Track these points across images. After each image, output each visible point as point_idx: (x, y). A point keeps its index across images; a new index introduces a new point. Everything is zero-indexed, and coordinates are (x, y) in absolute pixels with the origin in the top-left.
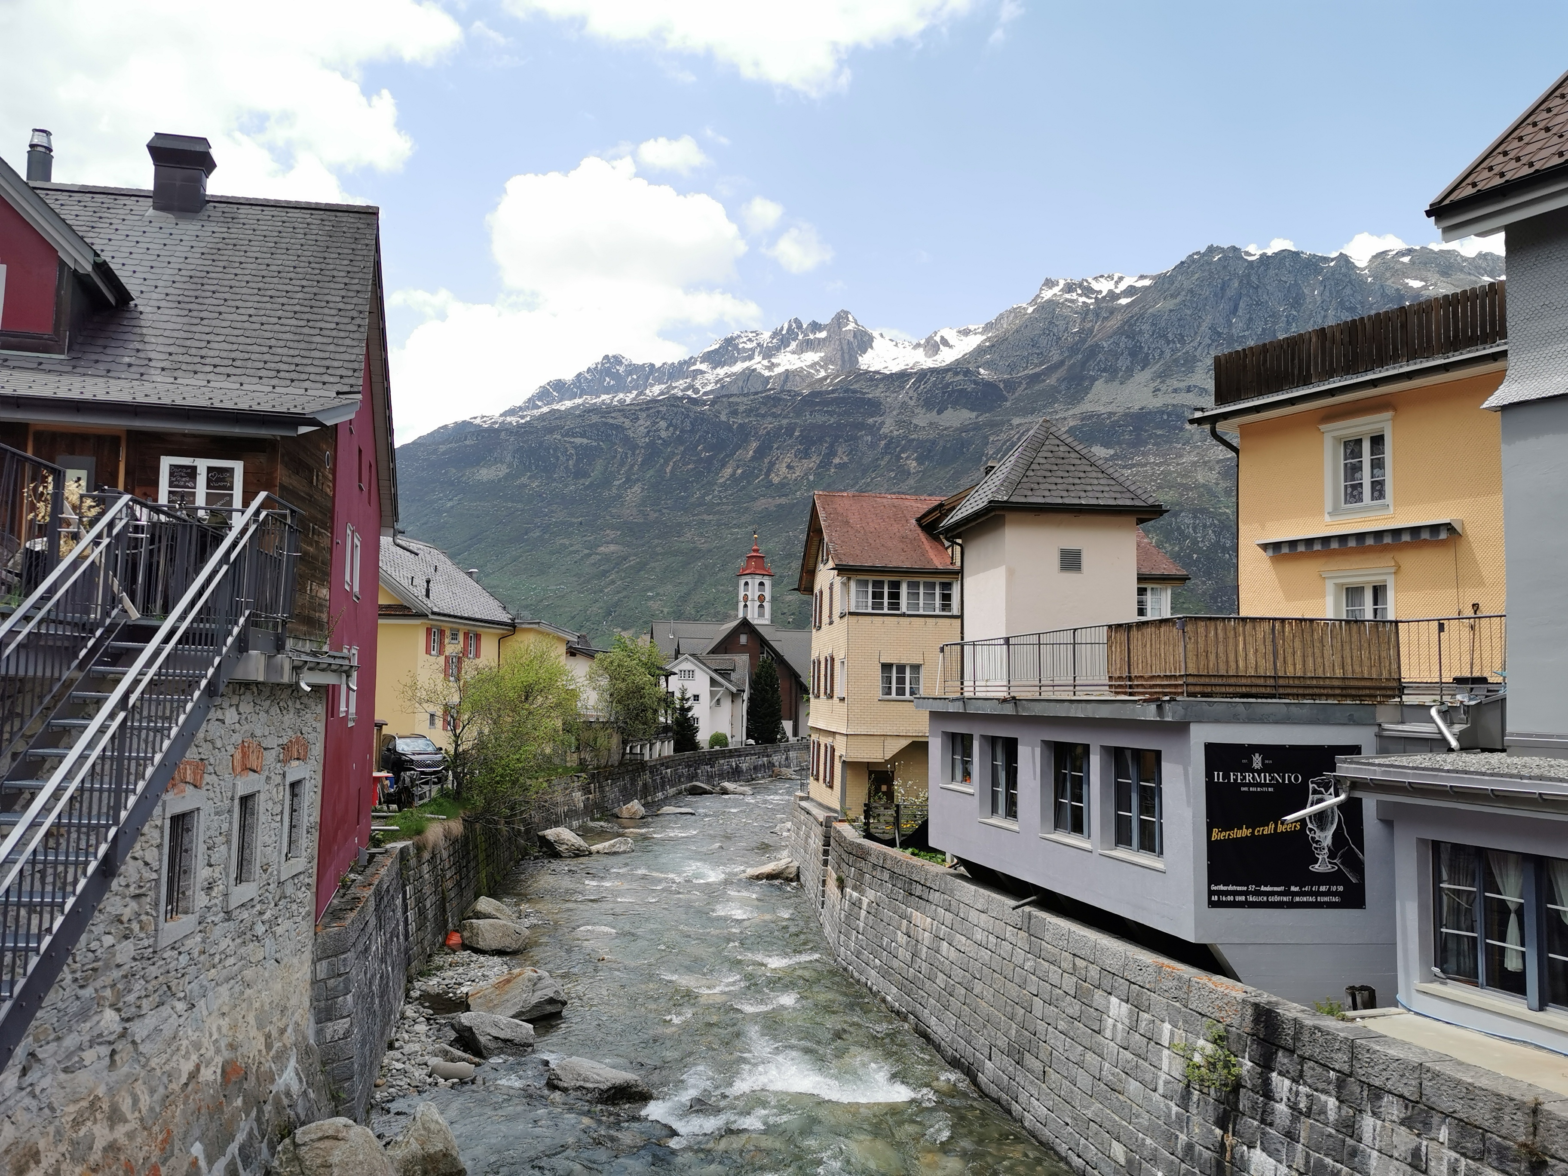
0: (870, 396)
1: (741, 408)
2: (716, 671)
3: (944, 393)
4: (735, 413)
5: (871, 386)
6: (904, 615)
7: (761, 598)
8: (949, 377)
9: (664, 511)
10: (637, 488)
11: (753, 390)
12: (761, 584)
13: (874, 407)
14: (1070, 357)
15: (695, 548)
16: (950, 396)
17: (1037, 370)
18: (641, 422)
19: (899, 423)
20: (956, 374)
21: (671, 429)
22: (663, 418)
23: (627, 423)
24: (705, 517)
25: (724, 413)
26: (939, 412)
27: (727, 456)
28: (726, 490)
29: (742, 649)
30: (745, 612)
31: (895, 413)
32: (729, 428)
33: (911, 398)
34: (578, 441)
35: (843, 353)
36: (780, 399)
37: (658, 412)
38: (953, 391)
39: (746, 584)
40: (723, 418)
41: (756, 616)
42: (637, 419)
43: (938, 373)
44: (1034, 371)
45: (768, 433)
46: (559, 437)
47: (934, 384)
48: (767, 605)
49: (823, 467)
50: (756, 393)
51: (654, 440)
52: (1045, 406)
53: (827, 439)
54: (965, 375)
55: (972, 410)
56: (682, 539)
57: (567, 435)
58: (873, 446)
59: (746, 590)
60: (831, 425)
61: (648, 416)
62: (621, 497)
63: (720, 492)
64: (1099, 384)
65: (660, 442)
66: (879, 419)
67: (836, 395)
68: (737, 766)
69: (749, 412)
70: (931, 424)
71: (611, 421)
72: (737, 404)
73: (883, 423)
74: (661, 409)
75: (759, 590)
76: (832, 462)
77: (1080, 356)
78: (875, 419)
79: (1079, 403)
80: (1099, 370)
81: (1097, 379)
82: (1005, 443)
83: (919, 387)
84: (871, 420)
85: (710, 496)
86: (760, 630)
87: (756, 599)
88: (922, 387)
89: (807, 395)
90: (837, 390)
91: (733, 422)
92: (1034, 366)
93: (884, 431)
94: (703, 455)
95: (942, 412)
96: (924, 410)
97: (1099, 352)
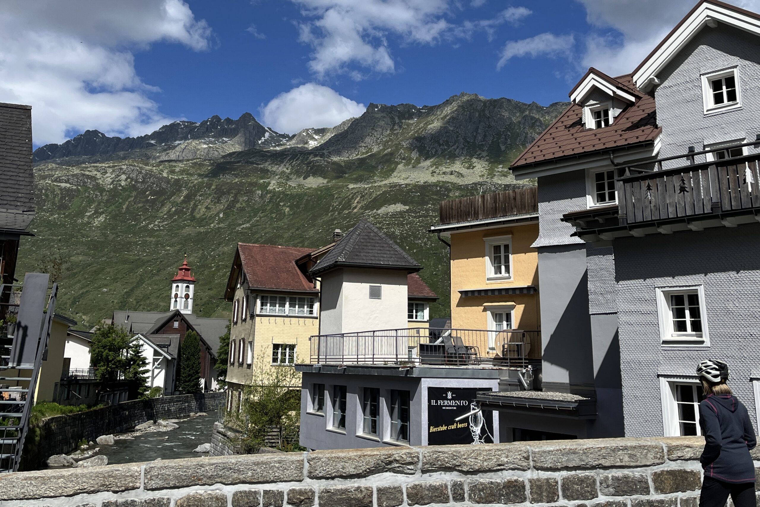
0: (262, 167)
1: (177, 169)
2: (157, 345)
3: (308, 167)
4: (173, 172)
5: (262, 160)
6: (288, 316)
7: (187, 297)
8: (311, 157)
9: (120, 234)
10: (102, 218)
11: (186, 158)
12: (188, 287)
13: (265, 173)
14: (384, 149)
15: (139, 259)
16: (311, 169)
17: (365, 156)
18: (108, 175)
19: (280, 184)
20: (316, 156)
21: (129, 180)
22: (124, 173)
23: (99, 175)
24: (148, 239)
25: (166, 171)
26: (305, 178)
27: (165, 199)
28: (163, 222)
29: (176, 331)
30: (175, 306)
31: (277, 177)
32: (168, 181)
33: (287, 169)
34: (63, 185)
35: (245, 140)
36: (203, 166)
37: (121, 169)
38: (314, 165)
39: (177, 286)
40: (165, 175)
41: (182, 308)
42: (106, 172)
43: (305, 154)
44: (362, 156)
45: (194, 186)
46: (50, 182)
47: (302, 162)
48: (190, 301)
49: (229, 209)
50: (188, 160)
51: (116, 187)
52: (368, 178)
53: (234, 191)
54: (321, 157)
55: (324, 178)
56: (131, 253)
57: (56, 181)
58: (262, 197)
59: (177, 290)
60: (236, 183)
61: (113, 171)
62: (90, 223)
63: (159, 222)
64: (400, 166)
65: (120, 188)
66: (267, 181)
67: (240, 165)
68: (168, 409)
69: (182, 172)
70: (299, 185)
71: (87, 173)
72: (175, 166)
73: (269, 183)
74: (123, 167)
75: (186, 291)
76: (235, 206)
77: (390, 150)
78: (265, 181)
79: (388, 177)
80: (400, 158)
81: (399, 164)
82: (344, 199)
83: (293, 162)
84: (262, 181)
85: (152, 225)
86: (187, 318)
87: (183, 296)
88: (294, 163)
89: (221, 163)
90: (241, 161)
91: (171, 178)
92: (363, 153)
93: (270, 188)
94: (149, 198)
95: (307, 178)
96: (295, 176)
97: (401, 148)
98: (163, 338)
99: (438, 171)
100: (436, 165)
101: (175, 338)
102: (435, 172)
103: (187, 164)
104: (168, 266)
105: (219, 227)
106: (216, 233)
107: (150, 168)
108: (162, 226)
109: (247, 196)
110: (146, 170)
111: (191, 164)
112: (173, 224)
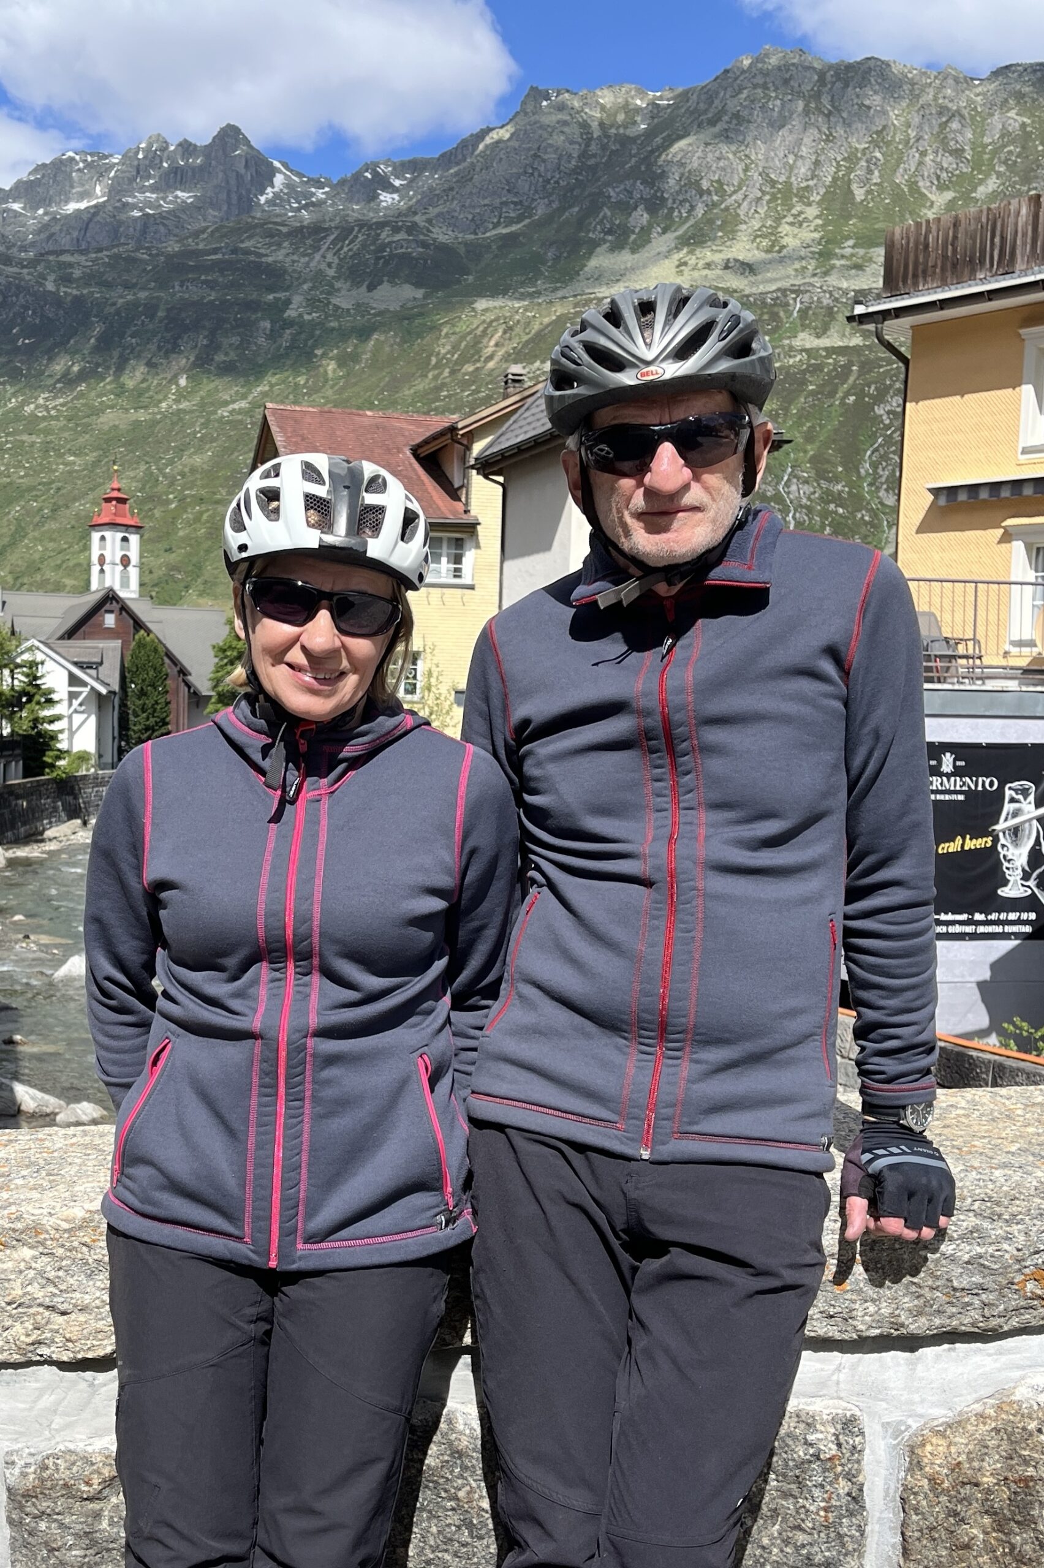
0: (270, 259)
1: (77, 273)
2: (76, 664)
3: (378, 259)
4: (66, 280)
5: (270, 245)
7: (125, 561)
8: (385, 235)
11: (94, 244)
12: (125, 539)
13: (275, 277)
14: (562, 210)
15: (10, 483)
16: (386, 263)
17: (514, 228)
19: (312, 303)
20: (396, 230)
24: (25, 437)
25: (51, 278)
26: (371, 288)
27: (56, 345)
28: (55, 398)
29: (110, 634)
30: (102, 581)
31: (305, 287)
32: (58, 302)
33: (329, 265)
35: (229, 192)
36: (135, 260)
38: (392, 256)
39: (103, 538)
40: (50, 286)
41: (119, 585)
43: (370, 228)
44: (509, 230)
45: (118, 313)
47: (364, 245)
48: (133, 572)
50: (100, 250)
52: (523, 284)
53: (207, 324)
54: (409, 233)
55: (417, 285)
58: (274, 335)
59: (102, 547)
60: (212, 302)
63: (47, 399)
64: (602, 253)
66: (282, 295)
67: (219, 256)
69: (89, 278)
70: (359, 305)
72: (70, 265)
73: (288, 302)
75: (122, 549)
76: (212, 360)
77: (576, 209)
78: (277, 295)
79: (571, 279)
80: (603, 231)
81: (599, 245)
82: (463, 338)
83: (342, 248)
84: (271, 297)
85: (32, 406)
86: (130, 604)
87: (118, 561)
88: (345, 249)
89: (175, 255)
90: (221, 248)
91: (65, 293)
92: (510, 222)
93: (291, 313)
94: (20, 343)
95: (375, 288)
96: (348, 284)
97: (604, 204)
98: (85, 647)
99: (692, 261)
100: (689, 245)
101: (111, 650)
102: (685, 264)
103: (97, 259)
104: (75, 499)
105: (179, 410)
106: (173, 424)
107: (15, 270)
108: (53, 408)
109: (239, 334)
110: (7, 276)
111: (107, 260)
112: (78, 403)
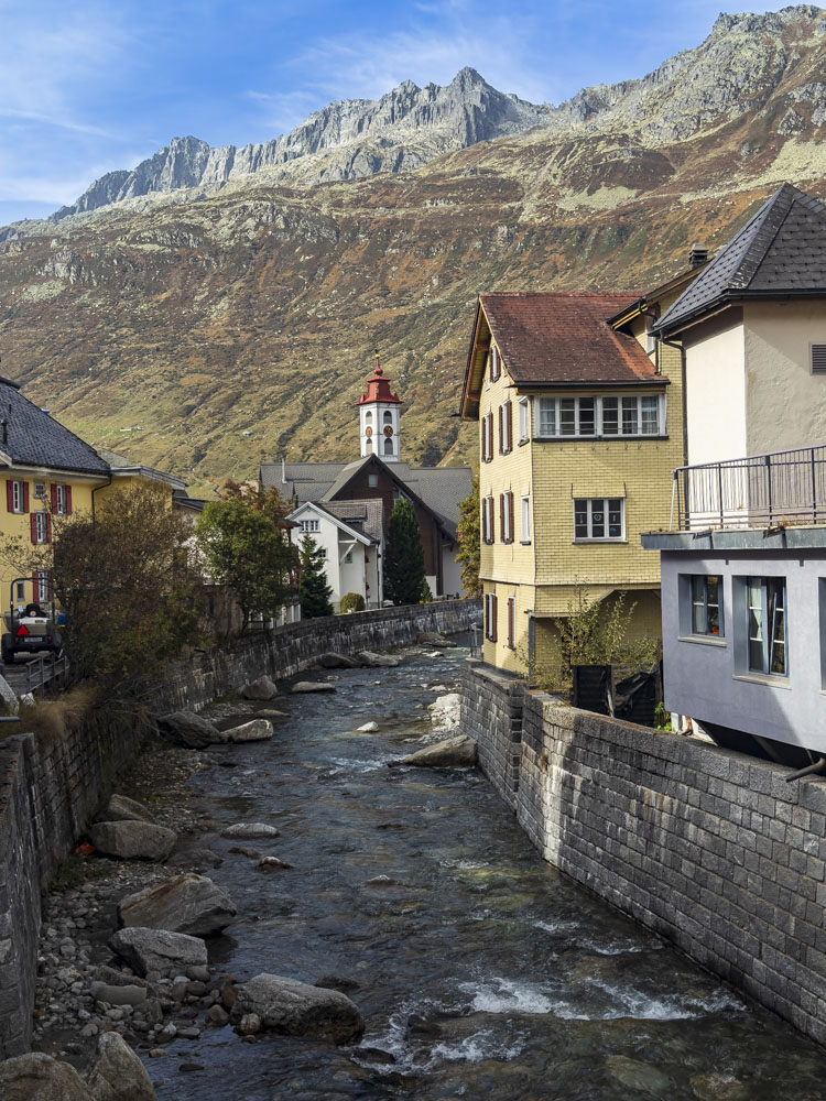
0: (504, 176)
1: (346, 199)
2: (343, 520)
3: (595, 168)
4: (338, 204)
5: (505, 163)
6: (600, 439)
7: (388, 432)
8: (601, 147)
9: (259, 330)
10: (223, 304)
11: (359, 175)
12: (387, 414)
13: (511, 189)
14: (753, 113)
15: (298, 374)
16: (603, 171)
17: (712, 132)
18: (223, 221)
19: (542, 209)
20: (610, 142)
21: (261, 228)
22: (250, 215)
23: (207, 224)
24: (308, 336)
25: (325, 205)
26: (591, 192)
27: (331, 259)
28: (331, 302)
29: (372, 494)
30: (369, 449)
31: (535, 196)
32: (332, 224)
33: (555, 176)
34: (148, 247)
35: (468, 125)
36: (392, 185)
37: (245, 208)
38: (607, 164)
39: (369, 413)
40: (324, 211)
41: (383, 453)
42: (219, 217)
43: (587, 142)
44: (706, 134)
45: (380, 229)
46: (124, 244)
47: (583, 158)
48: (395, 440)
49: (450, 268)
50: (364, 179)
51: (240, 243)
52: (721, 178)
53: (455, 233)
54: (621, 144)
55: (631, 187)
56: (280, 364)
57: (133, 241)
58: (510, 238)
59: (369, 420)
60: (457, 215)
61: (232, 213)
62: (204, 316)
63: (325, 304)
64: (790, 146)
65: (248, 245)
66: (516, 204)
67: (462, 177)
68: (376, 632)
69: (356, 202)
70: (580, 207)
71: (187, 221)
72: (340, 193)
73: (521, 209)
74: (247, 203)
75: (385, 422)
76: (460, 261)
77: (765, 112)
78: (512, 205)
79: (764, 170)
80: (789, 127)
81: (787, 140)
82: (671, 227)
83: (565, 161)
84: (506, 206)
85: (313, 310)
86: (392, 468)
87: (382, 432)
88: (568, 162)
89: (426, 179)
90: (463, 170)
91: (337, 216)
92: (709, 127)
93: (523, 218)
94: (302, 260)
95: (594, 192)
96: (572, 190)
97: (789, 105)
98: (354, 506)
101: (374, 508)
103: (362, 187)
104: (350, 384)
105: (434, 305)
106: (430, 316)
107: (297, 200)
108: (331, 310)
109: (481, 239)
110: (289, 206)
111: (370, 187)
112: (350, 305)
